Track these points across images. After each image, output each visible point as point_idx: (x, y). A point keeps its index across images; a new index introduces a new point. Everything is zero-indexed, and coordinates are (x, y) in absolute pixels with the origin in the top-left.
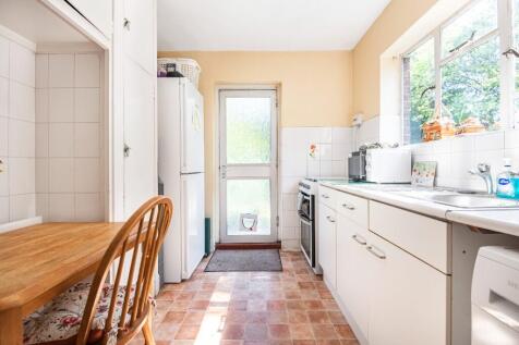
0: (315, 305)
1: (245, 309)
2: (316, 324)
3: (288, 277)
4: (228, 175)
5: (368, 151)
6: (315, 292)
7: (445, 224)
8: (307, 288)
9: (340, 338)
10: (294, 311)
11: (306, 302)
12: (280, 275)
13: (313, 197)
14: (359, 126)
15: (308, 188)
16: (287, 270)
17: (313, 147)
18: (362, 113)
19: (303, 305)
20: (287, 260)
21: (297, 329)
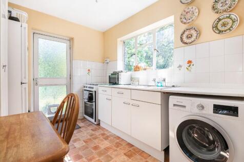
0: (103, 135)
1: (75, 147)
2: (108, 140)
3: (85, 129)
4: (39, 84)
5: (119, 73)
6: (100, 130)
7: (160, 93)
8: (95, 130)
9: (118, 141)
10: (97, 140)
11: (99, 135)
12: (81, 129)
13: (95, 92)
14: (108, 63)
15: (93, 88)
16: (83, 127)
17: (89, 70)
18: (108, 58)
19: (99, 136)
20: (80, 123)
21: (102, 145)
